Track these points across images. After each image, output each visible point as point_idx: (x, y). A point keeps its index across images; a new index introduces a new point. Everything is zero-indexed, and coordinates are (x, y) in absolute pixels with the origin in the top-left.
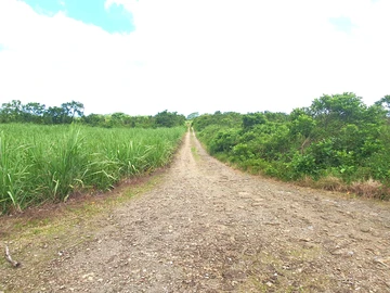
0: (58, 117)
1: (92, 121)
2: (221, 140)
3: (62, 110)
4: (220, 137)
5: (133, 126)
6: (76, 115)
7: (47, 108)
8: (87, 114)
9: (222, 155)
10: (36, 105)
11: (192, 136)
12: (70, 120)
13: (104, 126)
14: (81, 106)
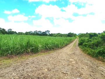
0: (44, 34)
1: (51, 35)
2: (81, 41)
3: (45, 32)
4: (81, 40)
5: (61, 36)
6: (48, 34)
7: (42, 32)
8: (50, 33)
9: (80, 46)
10: (40, 31)
11: (77, 40)
12: (46, 35)
13: (54, 36)
14: (49, 31)
